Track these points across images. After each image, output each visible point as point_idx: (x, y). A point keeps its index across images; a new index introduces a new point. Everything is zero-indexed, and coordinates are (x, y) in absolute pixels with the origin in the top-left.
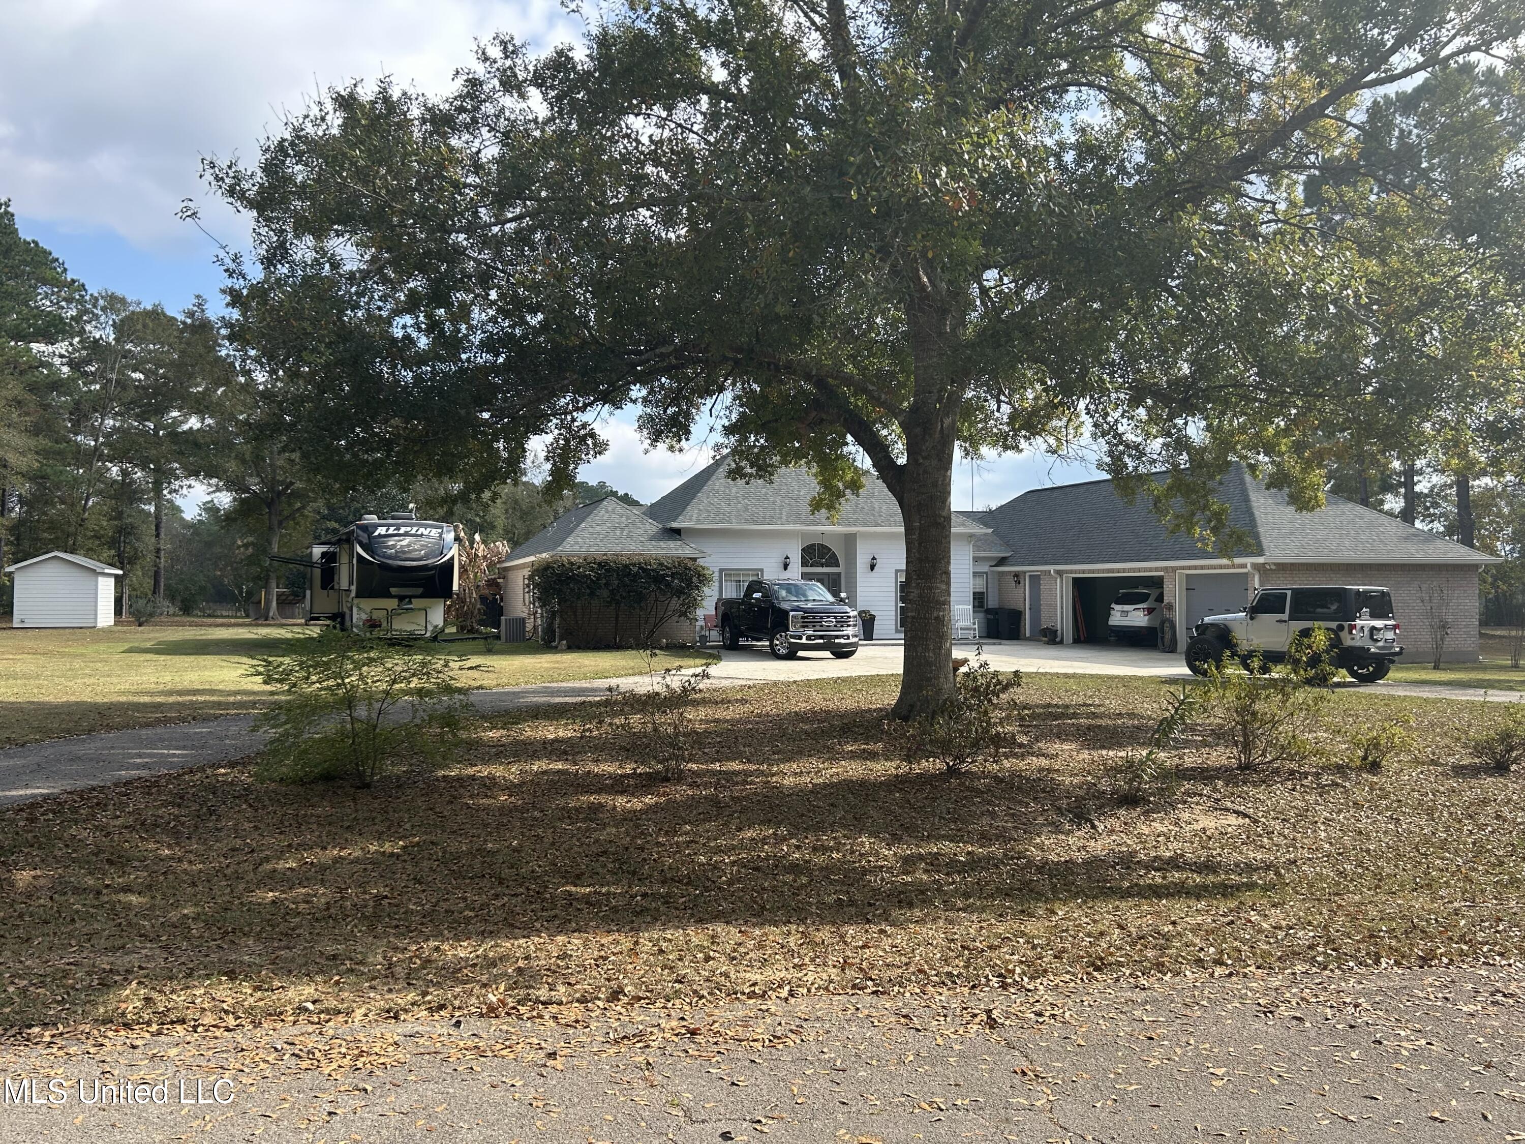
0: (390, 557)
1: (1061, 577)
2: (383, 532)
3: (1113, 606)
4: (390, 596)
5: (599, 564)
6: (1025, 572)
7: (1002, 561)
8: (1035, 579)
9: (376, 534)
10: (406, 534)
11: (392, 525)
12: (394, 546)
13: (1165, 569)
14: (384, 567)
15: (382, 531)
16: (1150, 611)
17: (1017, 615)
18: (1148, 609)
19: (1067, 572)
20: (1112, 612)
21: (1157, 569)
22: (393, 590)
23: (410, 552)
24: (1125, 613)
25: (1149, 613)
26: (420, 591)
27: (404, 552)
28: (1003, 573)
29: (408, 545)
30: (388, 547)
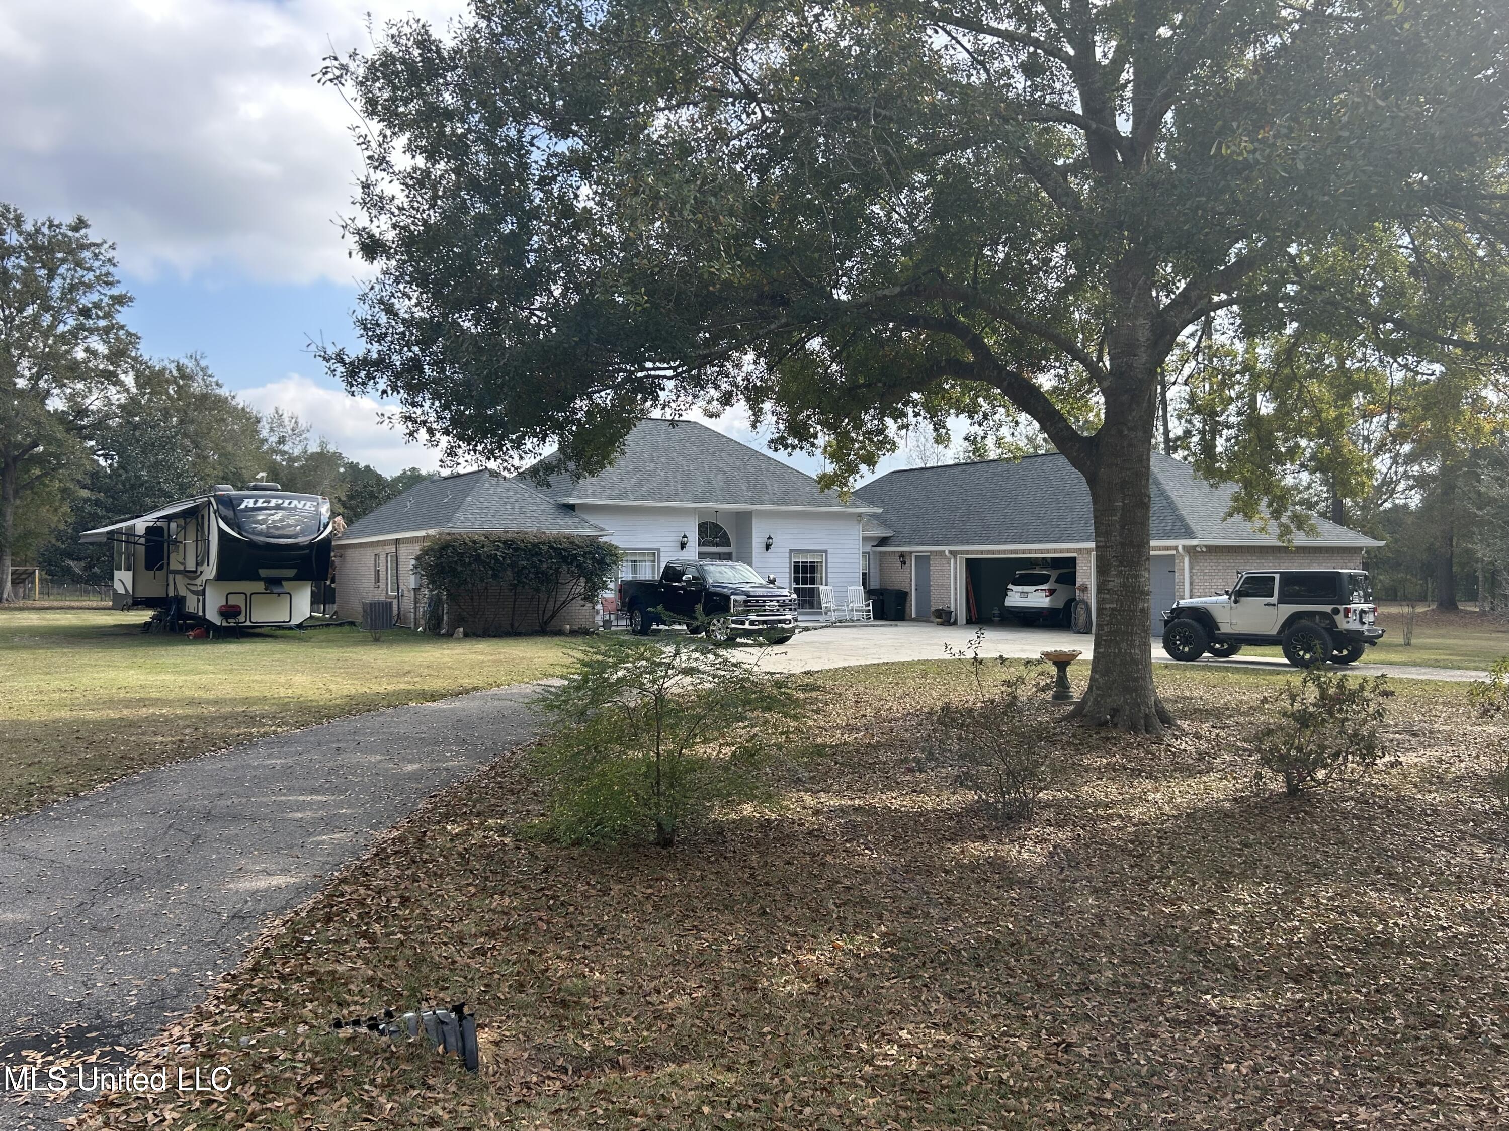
0: (260, 534)
1: (955, 557)
2: (251, 505)
3: (1010, 586)
4: (257, 578)
5: (505, 543)
6: (911, 553)
7: (883, 542)
8: (923, 561)
9: (243, 506)
10: (278, 507)
11: (261, 497)
12: (264, 521)
13: (1080, 551)
14: (252, 544)
15: (249, 503)
16: (1051, 592)
17: (903, 596)
18: (1049, 590)
19: (962, 552)
20: (1009, 593)
21: (1068, 551)
22: (263, 572)
23: (283, 528)
24: (1024, 594)
25: (1051, 594)
26: (291, 573)
27: (278, 528)
28: (885, 553)
29: (281, 521)
30: (257, 522)
